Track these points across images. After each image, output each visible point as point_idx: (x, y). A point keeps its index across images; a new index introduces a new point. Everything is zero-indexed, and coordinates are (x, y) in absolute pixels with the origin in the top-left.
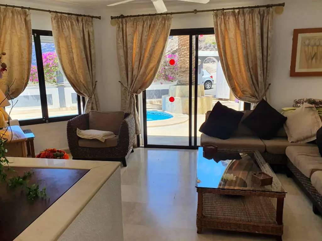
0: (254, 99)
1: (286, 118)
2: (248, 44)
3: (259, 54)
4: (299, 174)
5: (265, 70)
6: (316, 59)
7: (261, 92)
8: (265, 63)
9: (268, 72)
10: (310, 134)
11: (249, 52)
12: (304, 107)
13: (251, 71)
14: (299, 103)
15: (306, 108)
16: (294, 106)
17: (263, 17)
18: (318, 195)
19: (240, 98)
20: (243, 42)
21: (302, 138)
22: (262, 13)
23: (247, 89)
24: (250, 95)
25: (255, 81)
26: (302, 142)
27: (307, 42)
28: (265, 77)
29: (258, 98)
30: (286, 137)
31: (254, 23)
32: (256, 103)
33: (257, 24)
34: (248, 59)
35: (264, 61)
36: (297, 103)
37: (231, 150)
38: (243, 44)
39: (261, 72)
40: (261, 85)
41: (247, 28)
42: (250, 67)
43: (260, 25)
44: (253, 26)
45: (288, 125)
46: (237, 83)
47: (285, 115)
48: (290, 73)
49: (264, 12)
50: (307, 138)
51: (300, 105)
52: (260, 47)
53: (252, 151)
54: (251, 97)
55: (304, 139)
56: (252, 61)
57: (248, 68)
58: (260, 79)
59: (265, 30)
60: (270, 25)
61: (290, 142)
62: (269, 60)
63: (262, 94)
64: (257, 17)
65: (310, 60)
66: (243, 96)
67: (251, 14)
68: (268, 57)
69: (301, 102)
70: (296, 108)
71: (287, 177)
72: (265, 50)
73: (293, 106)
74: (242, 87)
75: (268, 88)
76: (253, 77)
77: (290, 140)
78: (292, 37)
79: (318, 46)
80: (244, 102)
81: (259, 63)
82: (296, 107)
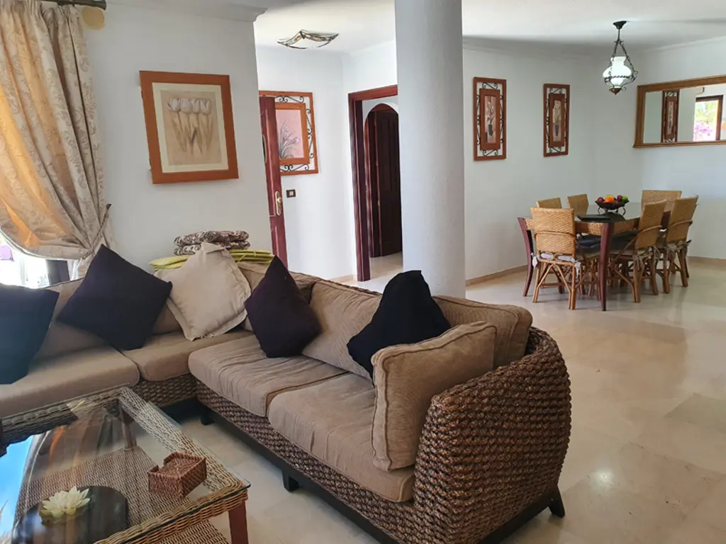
0: (74, 250)
1: (170, 285)
2: (26, 98)
3: (64, 126)
4: (233, 412)
5: (90, 169)
6: (200, 142)
7: (91, 229)
8: (87, 151)
9: (99, 174)
10: (229, 313)
11: (34, 120)
12: (204, 253)
13: (52, 173)
14: (189, 245)
15: (208, 253)
16: (178, 252)
17: (56, 29)
18: (291, 448)
19: (35, 251)
20: (8, 92)
21: (216, 324)
22: (49, 15)
23: (48, 222)
24: (60, 239)
25: (67, 200)
26: (217, 334)
27: (175, 104)
28: (93, 188)
29: (87, 245)
30: (178, 331)
31: (32, 42)
32: (84, 258)
33: (41, 44)
34: (34, 141)
35: (83, 145)
36: (183, 245)
37: (48, 411)
38: (12, 98)
39: (82, 176)
40: (88, 210)
41: (13, 52)
42: (47, 163)
43: (50, 46)
44: (29, 49)
45: (177, 301)
46: (13, 209)
47: (165, 278)
48: (151, 175)
49: (54, 14)
50: (226, 322)
51: (192, 248)
52: (64, 108)
53: (110, 393)
54: (65, 243)
55: (220, 326)
56: (48, 147)
57: (39, 166)
58: (82, 192)
59: (68, 65)
60: (80, 54)
61: (192, 339)
62: (94, 142)
63: (95, 234)
64: (38, 25)
65: (188, 145)
66: (41, 244)
67: (17, 15)
68: (92, 137)
69: (193, 242)
70: (183, 257)
71: (203, 425)
72: (79, 116)
73: (176, 253)
74: (32, 220)
75: (106, 216)
76: (61, 189)
77: (190, 334)
78: (139, 89)
79: (197, 114)
80: (48, 261)
81: (70, 151)
82: (184, 254)
